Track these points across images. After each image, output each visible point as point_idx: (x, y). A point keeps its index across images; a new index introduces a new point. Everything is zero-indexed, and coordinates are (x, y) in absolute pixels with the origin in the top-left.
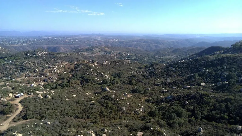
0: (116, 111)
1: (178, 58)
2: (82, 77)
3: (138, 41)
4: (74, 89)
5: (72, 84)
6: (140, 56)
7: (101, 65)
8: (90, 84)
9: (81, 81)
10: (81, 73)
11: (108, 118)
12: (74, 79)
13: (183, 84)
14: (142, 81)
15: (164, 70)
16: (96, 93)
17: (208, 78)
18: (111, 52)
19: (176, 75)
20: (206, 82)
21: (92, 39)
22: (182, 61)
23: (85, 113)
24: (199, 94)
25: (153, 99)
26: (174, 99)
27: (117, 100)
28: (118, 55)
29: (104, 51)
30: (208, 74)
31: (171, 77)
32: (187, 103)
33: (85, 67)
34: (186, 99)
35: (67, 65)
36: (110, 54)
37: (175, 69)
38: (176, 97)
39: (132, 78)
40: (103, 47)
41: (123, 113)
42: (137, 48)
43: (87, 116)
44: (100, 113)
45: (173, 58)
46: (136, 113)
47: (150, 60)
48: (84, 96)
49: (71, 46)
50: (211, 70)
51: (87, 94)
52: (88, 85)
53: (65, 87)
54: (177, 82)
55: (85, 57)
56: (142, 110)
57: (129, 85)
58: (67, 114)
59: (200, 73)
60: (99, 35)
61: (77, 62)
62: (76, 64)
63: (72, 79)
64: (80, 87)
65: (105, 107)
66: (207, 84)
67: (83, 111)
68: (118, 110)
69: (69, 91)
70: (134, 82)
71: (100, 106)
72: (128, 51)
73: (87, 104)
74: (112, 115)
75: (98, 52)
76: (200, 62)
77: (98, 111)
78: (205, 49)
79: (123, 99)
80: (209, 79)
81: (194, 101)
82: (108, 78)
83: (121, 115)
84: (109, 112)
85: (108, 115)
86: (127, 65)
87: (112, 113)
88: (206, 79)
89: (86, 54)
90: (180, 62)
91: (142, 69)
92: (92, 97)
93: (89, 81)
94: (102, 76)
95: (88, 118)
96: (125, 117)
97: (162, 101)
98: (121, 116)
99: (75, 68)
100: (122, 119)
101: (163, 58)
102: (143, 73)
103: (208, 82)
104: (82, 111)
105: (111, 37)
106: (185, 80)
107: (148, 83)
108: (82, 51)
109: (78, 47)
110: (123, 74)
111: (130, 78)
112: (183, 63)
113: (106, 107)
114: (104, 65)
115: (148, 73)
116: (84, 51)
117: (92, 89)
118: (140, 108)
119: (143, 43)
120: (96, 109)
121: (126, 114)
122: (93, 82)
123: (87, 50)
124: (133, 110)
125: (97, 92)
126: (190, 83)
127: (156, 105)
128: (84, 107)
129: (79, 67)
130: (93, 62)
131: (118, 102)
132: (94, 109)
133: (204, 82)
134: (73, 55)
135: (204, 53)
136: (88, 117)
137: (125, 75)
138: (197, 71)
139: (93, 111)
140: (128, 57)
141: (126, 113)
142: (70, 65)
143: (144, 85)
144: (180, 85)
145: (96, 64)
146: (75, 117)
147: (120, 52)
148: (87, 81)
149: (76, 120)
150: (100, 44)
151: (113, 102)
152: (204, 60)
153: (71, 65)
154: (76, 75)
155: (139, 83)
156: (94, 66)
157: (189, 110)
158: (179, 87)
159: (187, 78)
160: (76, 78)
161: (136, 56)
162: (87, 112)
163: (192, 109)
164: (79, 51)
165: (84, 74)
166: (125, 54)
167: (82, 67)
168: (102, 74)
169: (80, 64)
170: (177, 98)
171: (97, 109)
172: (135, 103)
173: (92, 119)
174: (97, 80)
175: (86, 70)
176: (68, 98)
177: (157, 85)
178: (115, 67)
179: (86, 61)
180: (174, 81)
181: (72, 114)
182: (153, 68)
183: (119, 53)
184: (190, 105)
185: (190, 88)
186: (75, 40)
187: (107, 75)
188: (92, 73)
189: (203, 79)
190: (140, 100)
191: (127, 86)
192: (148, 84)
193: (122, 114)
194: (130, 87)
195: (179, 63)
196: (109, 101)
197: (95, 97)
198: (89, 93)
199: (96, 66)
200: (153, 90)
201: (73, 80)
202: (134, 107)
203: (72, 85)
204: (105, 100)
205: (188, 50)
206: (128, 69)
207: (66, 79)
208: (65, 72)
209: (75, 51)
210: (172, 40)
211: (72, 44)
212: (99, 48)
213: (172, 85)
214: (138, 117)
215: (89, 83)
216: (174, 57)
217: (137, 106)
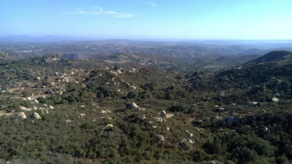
0: (147, 143)
1: (226, 67)
2: (100, 88)
3: (172, 47)
4: (87, 104)
5: (85, 97)
6: (176, 65)
7: (127, 74)
8: (111, 98)
9: (98, 93)
10: (98, 83)
11: (135, 156)
12: (88, 91)
13: (246, 100)
14: (183, 95)
15: (214, 80)
16: (117, 111)
17: (282, 92)
18: (140, 60)
19: (232, 87)
20: (280, 97)
21: (117, 45)
22: (239, 68)
23: (93, 147)
25: (205, 121)
26: (240, 121)
27: (150, 122)
28: (149, 64)
29: (132, 59)
30: (280, 85)
31: (224, 89)
32: (267, 129)
33: (105, 75)
34: (263, 122)
35: (81, 72)
36: (139, 62)
37: (230, 78)
38: (244, 118)
39: (170, 91)
40: (130, 53)
41: (160, 146)
42: (172, 55)
43: (96, 152)
44: (121, 146)
45: (219, 68)
46: (183, 146)
47: (189, 69)
48: (98, 115)
49: (92, 53)
50: (285, 80)
51: (103, 112)
52: (107, 100)
53: (74, 101)
54: (236, 97)
55: (107, 65)
56: (192, 141)
57: (165, 100)
58: (61, 148)
59: (268, 83)
60: (126, 41)
61: (94, 69)
62: (93, 72)
63: (86, 91)
64: (96, 102)
65: (130, 135)
66: (281, 100)
67: (90, 143)
68: (151, 141)
69: (78, 108)
70: (172, 96)
71: (121, 133)
72: (161, 59)
73: (99, 129)
74: (141, 151)
75: (124, 59)
76: (265, 69)
77: (117, 142)
79: (160, 122)
80: (284, 93)
81: (279, 127)
82: (136, 90)
83: (156, 149)
84: (135, 144)
85: (135, 150)
86: (162, 74)
87: (142, 147)
88: (279, 92)
89: (109, 61)
90: (236, 69)
91: (182, 80)
92: (110, 118)
93: (109, 94)
94: (127, 88)
95: (97, 157)
96: (164, 153)
97: (220, 124)
98: (157, 152)
99: (91, 77)
100: (160, 158)
101: (207, 67)
102: (184, 84)
103: (282, 97)
104: (89, 142)
105: (141, 43)
106: (248, 94)
107: (192, 97)
108: (104, 59)
109: (100, 54)
110: (157, 86)
111: (166, 91)
112: (241, 71)
113: (132, 135)
114: (130, 73)
115: (191, 84)
116: (107, 58)
117: (112, 105)
118: (189, 136)
119: (180, 50)
120: (113, 138)
121: (164, 148)
122: (115, 95)
123: (111, 57)
124: (178, 141)
125: (119, 109)
126: (255, 98)
127: (212, 131)
128: (93, 134)
129: (96, 75)
130: (116, 69)
131: (151, 126)
132: (111, 138)
133: (277, 97)
134: (92, 62)
135: (264, 60)
136: (98, 155)
138: (263, 80)
139: (109, 143)
140: (161, 66)
141: (166, 147)
142: (84, 73)
143: (187, 101)
144: (241, 101)
145: (120, 72)
146: (74, 154)
147: (151, 59)
148: (106, 95)
149: (75, 160)
150: (127, 50)
151: (144, 127)
152: (270, 67)
153: (86, 72)
154: (92, 86)
155: (179, 98)
156: (116, 74)
157: (273, 142)
158: (239, 103)
159: (249, 91)
160: (91, 90)
161: (171, 65)
162: (97, 145)
164: (101, 58)
165: (103, 85)
166: (158, 62)
167: (101, 75)
168: (127, 85)
169: (98, 71)
170: (246, 121)
171: (116, 138)
172: (179, 129)
173: (105, 158)
174: (120, 93)
175: (105, 79)
176: (70, 118)
177: (206, 101)
178: (145, 76)
179: (107, 68)
180: (230, 95)
181: (69, 149)
182: (198, 78)
183: (150, 61)
184: (271, 132)
185: (258, 105)
186: (96, 46)
187: (134, 86)
188: (113, 83)
189: (273, 91)
190: (185, 123)
191: (163, 102)
192: (192, 99)
193: (159, 148)
194: (168, 103)
195: (235, 70)
196: (137, 124)
197: (113, 118)
198: (106, 111)
199: (120, 74)
200: (202, 108)
201: (87, 93)
202: (178, 135)
203: (85, 99)
204: (129, 123)
205: (238, 58)
206: (162, 79)
207: (78, 90)
208: (77, 81)
209: (95, 58)
210: (215, 47)
211: (93, 51)
212: (126, 55)
213: (229, 101)
214: (186, 153)
215: (109, 97)
216: (220, 66)
217: (183, 134)
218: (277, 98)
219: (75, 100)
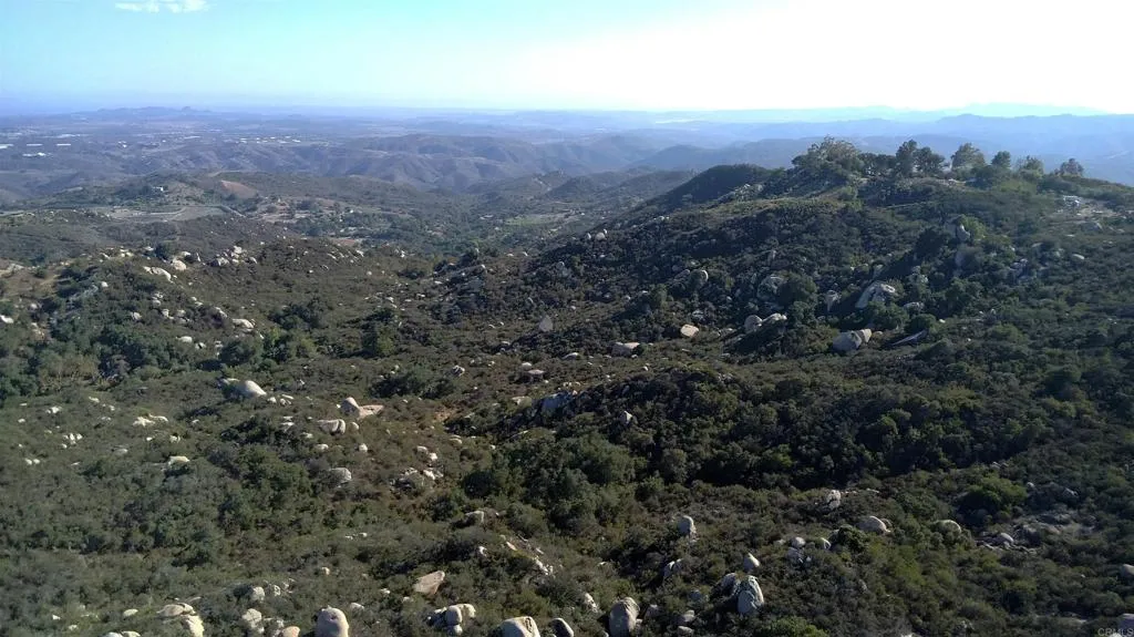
0: (303, 493)
1: (583, 219)
2: (106, 338)
3: (392, 144)
4: (67, 402)
5: (53, 375)
6: (407, 216)
7: (212, 271)
8: (156, 370)
9: (104, 357)
10: (99, 318)
11: (267, 531)
12: (62, 352)
13: (611, 337)
14: (426, 337)
15: (524, 279)
16: (190, 415)
17: (711, 305)
18: (257, 201)
19: (578, 299)
20: (702, 322)
21: (149, 136)
22: (601, 235)
23: (140, 521)
24: (676, 374)
25: (483, 413)
26: (573, 405)
27: (309, 436)
28: (297, 216)
29: (221, 198)
30: (706, 285)
31: (556, 307)
32: (629, 416)
33: (121, 285)
34: (625, 399)
35: (17, 278)
36: (254, 209)
37: (574, 269)
38: (583, 395)
39: (379, 326)
40: (213, 175)
41: (340, 496)
42: (391, 178)
43: (151, 534)
44: (222, 509)
45: (559, 223)
46: (406, 487)
47: (458, 233)
48: (127, 432)
49: (32, 173)
50: (720, 267)
51: (143, 421)
52: (144, 378)
53: (12, 394)
54: (585, 330)
55: (117, 234)
56: (435, 473)
57: (362, 361)
58: (40, 534)
59: (676, 281)
60: (188, 114)
61: (72, 261)
62: (68, 273)
63: (53, 353)
64: (100, 389)
65: (246, 477)
66: (704, 330)
67: (127, 514)
68: (314, 487)
69: (40, 418)
70: (386, 343)
71: (221, 476)
72: (348, 193)
73: (146, 473)
74: (283, 516)
75: (186, 202)
76: (675, 234)
77: (211, 501)
78: (690, 178)
79: (338, 431)
80: (714, 308)
81: (658, 407)
82: (252, 333)
83: (330, 507)
84: (267, 499)
85: (262, 515)
86: (349, 265)
87: (288, 505)
88: (702, 308)
89: (120, 214)
90: (593, 239)
91: (424, 281)
92: (174, 438)
93: (147, 355)
94: (218, 327)
95: (157, 544)
96: (353, 512)
97: (523, 419)
98: (332, 514)
99: (65, 294)
100: (340, 524)
101: (519, 221)
102: (429, 296)
103: (708, 320)
104: (125, 510)
105: (256, 126)
106: (618, 317)
107: (455, 343)
108: (95, 202)
109: (73, 177)
110: (331, 309)
111: (365, 328)
112: (606, 243)
113: (253, 479)
114: (224, 266)
115: (451, 297)
116: (110, 200)
117: (168, 394)
118: (425, 462)
119: (420, 156)
120: (197, 492)
121: (354, 500)
122: (172, 356)
123: (126, 195)
124: (391, 477)
125: (198, 407)
126: (636, 329)
127: (499, 441)
128: (131, 489)
129: (86, 287)
130: (161, 255)
131: (311, 447)
132: (189, 493)
133: (695, 322)
134: (44, 222)
135: (690, 196)
136: (159, 540)
137: (341, 312)
138: (666, 274)
139: (185, 505)
140: (348, 221)
141: (359, 496)
142: (33, 280)
143: (437, 356)
144: (597, 342)
145: (182, 266)
146: (84, 546)
147: (307, 199)
148: (136, 358)
149: (91, 561)
150: (197, 159)
151: (289, 451)
152: (688, 229)
153: (39, 275)
154: (74, 330)
155: (412, 347)
156: (169, 276)
157: (637, 448)
158: (592, 350)
159: (623, 310)
160: (71, 345)
161: (390, 218)
162: (150, 515)
163: (651, 440)
164: (76, 200)
165: (118, 322)
166: (336, 207)
167: (105, 284)
168: (217, 317)
169: (89, 270)
170: (587, 402)
171: (205, 492)
172: (399, 444)
173: (180, 545)
174: (193, 347)
175: (125, 302)
176: (35, 452)
177: (495, 350)
178: (286, 275)
179: (126, 254)
180: (568, 328)
181: (67, 533)
182: (474, 273)
183: (304, 206)
184: (639, 425)
185: (638, 351)
186: (49, 145)
187: (245, 318)
188: (160, 312)
189: (687, 307)
190: (422, 427)
191: (353, 366)
192: (455, 348)
193: (337, 503)
194: (371, 369)
195: (588, 242)
196: (266, 447)
197: (186, 436)
198: (150, 419)
199: (181, 274)
200: (481, 375)
201: (60, 358)
202: (394, 462)
203: (55, 384)
204: (242, 445)
205: (624, 184)
206: (352, 284)
207: (16, 353)
208: (7, 315)
209: (54, 200)
210: (550, 141)
211: (35, 163)
212: (193, 184)
213: (564, 344)
214: (414, 506)
215: (148, 367)
216: (567, 216)
217: (407, 457)
218: (696, 325)
219: (13, 390)
